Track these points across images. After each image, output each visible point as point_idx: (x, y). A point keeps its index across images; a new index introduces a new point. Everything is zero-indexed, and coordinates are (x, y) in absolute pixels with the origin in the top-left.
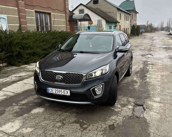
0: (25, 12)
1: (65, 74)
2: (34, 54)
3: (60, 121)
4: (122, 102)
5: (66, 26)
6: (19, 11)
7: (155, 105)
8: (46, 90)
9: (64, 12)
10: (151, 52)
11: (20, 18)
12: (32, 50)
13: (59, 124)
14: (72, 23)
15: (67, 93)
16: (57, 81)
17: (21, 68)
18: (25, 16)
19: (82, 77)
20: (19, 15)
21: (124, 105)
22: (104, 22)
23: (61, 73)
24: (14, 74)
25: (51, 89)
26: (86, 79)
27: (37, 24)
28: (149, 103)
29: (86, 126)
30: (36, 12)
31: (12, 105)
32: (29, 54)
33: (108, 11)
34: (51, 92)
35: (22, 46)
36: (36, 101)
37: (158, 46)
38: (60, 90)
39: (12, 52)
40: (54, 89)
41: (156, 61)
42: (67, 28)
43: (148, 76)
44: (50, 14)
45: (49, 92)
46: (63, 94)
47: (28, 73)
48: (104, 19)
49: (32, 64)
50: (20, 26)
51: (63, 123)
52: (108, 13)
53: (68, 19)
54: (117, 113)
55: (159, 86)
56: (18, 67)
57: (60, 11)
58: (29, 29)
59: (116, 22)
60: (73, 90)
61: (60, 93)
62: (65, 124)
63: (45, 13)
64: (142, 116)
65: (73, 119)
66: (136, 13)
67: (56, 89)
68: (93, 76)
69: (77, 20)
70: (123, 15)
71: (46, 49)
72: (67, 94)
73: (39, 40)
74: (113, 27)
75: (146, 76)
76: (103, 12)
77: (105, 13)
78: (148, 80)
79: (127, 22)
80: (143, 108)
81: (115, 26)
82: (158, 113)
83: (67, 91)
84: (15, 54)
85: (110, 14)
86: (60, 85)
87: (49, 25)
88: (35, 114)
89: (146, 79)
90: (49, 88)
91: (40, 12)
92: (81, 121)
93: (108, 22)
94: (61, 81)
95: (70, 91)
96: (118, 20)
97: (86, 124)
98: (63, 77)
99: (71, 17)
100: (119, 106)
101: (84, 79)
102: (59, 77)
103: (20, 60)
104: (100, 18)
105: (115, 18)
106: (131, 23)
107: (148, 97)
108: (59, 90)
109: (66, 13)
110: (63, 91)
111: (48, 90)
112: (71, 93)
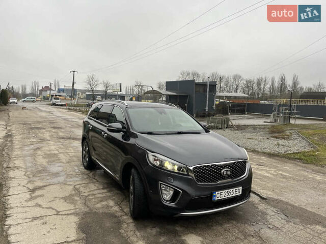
8: (211, 197)
15: (239, 191)
25: (219, 192)
34: (219, 198)
38: (231, 190)
40: (224, 191)
45: (217, 199)
46: (234, 195)
61: (231, 196)
67: (227, 191)
72: (239, 194)
83: (239, 188)
90: (217, 193)
95: (242, 188)
108: (229, 190)
110: (234, 191)
111: (215, 196)
112: (242, 191)
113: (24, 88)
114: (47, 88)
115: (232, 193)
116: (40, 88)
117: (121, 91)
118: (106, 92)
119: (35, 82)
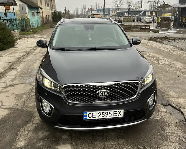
8: (81, 116)
15: (120, 113)
16: (99, 99)
19: (137, 87)
22: (26, 8)
25: (92, 113)
34: (92, 118)
38: (108, 111)
40: (97, 112)
45: (88, 118)
46: (112, 116)
48: (25, 3)
59: (37, 8)
61: (108, 117)
67: (101, 112)
72: (120, 116)
74: (36, 14)
79: (48, 8)
80: (174, 107)
83: (120, 111)
90: (88, 113)
93: (29, 7)
96: (39, 5)
98: (110, 91)
106: (51, 9)
108: (105, 112)
110: (112, 113)
111: (86, 115)
112: (125, 113)
113: (77, 10)
114: (91, 9)
115: (109, 115)
116: (87, 10)
117: (141, 7)
118: (129, 9)
119: (84, 5)
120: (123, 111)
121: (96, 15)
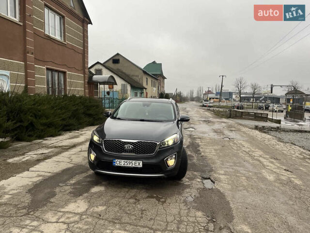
0: (34, 68)
1: (136, 143)
2: (50, 125)
3: (131, 198)
4: (188, 176)
5: (85, 90)
6: (26, 67)
7: (222, 177)
8: (111, 162)
9: (82, 71)
10: (192, 126)
11: (26, 76)
12: (49, 120)
13: (132, 201)
14: (92, 86)
15: (139, 164)
16: (126, 151)
17: (35, 144)
18: (34, 74)
19: (156, 146)
20: (26, 72)
21: (191, 179)
22: (129, 87)
23: (131, 142)
24: (30, 151)
25: (119, 160)
26: (160, 148)
27: (48, 85)
28: (216, 175)
29: (163, 200)
30: (47, 69)
31: (59, 186)
32: (44, 124)
33: (132, 73)
34: (119, 165)
35: (34, 114)
36: (88, 179)
37: (196, 119)
38: (131, 161)
39: (21, 121)
40: (123, 161)
41: (201, 135)
42: (85, 91)
43: (201, 150)
44: (64, 73)
45: (116, 165)
46: (134, 166)
47: (50, 150)
48: (129, 83)
49: (49, 138)
50: (26, 87)
51: (136, 199)
52: (133, 76)
53: (86, 81)
54: (188, 186)
55: (218, 159)
56: (29, 143)
57: (77, 71)
58: (37, 92)
59: (142, 88)
60: (145, 161)
61: (130, 166)
62: (139, 200)
63: (58, 71)
64: (214, 188)
65: (145, 195)
66: (164, 78)
68: (166, 146)
69: (98, 83)
70: (150, 80)
71: (63, 120)
72: (139, 166)
73: (56, 106)
74: (139, 95)
75: (199, 151)
76: (126, 75)
77: (128, 76)
78: (203, 154)
79: (154, 89)
80: (211, 180)
81: (141, 93)
82: (228, 184)
83: (139, 162)
84: (26, 124)
85: (134, 78)
86: (130, 156)
87: (63, 87)
88: (95, 193)
89: (200, 154)
90: (116, 160)
91: (52, 70)
92: (155, 195)
93: (133, 87)
94: (131, 151)
95: (143, 163)
96: (145, 85)
97: (162, 198)
99: (91, 78)
100: (187, 180)
101: (157, 149)
102: (129, 146)
103: (30, 133)
104: (123, 82)
105: (140, 82)
106: (158, 90)
107: (211, 170)
108: (128, 161)
109: (84, 73)
110: (134, 163)
111: (115, 162)
112: (143, 165)
113: (192, 93)
114: (209, 92)
116: (204, 92)
117: (272, 93)
118: (254, 93)
119: (200, 87)
120: (141, 162)
121: (213, 98)
